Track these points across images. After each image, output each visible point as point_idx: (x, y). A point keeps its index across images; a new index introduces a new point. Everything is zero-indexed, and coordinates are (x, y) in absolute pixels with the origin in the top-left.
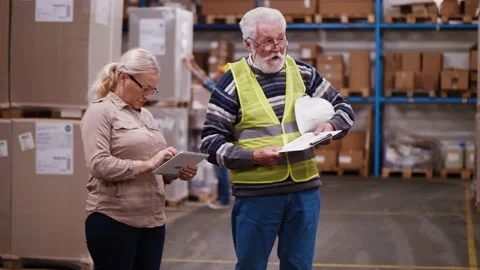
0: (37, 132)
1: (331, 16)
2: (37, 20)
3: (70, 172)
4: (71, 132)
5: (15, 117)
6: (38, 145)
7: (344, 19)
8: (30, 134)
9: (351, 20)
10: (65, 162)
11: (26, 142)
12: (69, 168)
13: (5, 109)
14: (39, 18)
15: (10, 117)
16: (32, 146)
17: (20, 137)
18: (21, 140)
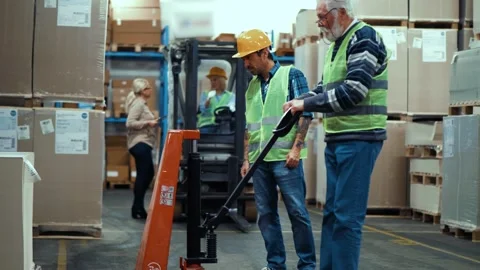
0: (57, 118)
1: (126, 45)
2: (59, 24)
3: (86, 152)
4: (87, 119)
5: (36, 106)
6: (57, 130)
7: (138, 49)
8: (50, 120)
9: (144, 49)
10: (81, 144)
11: (47, 127)
12: (84, 149)
13: (28, 99)
14: (60, 23)
15: (32, 106)
16: (52, 130)
17: (41, 122)
18: (42, 126)
